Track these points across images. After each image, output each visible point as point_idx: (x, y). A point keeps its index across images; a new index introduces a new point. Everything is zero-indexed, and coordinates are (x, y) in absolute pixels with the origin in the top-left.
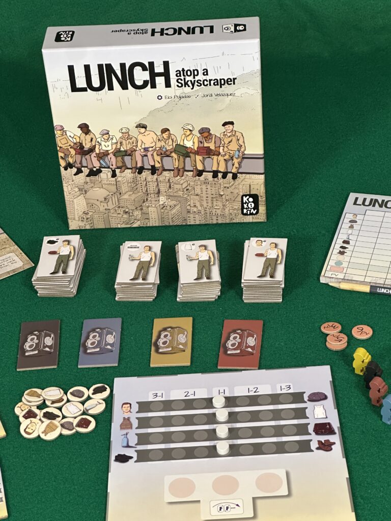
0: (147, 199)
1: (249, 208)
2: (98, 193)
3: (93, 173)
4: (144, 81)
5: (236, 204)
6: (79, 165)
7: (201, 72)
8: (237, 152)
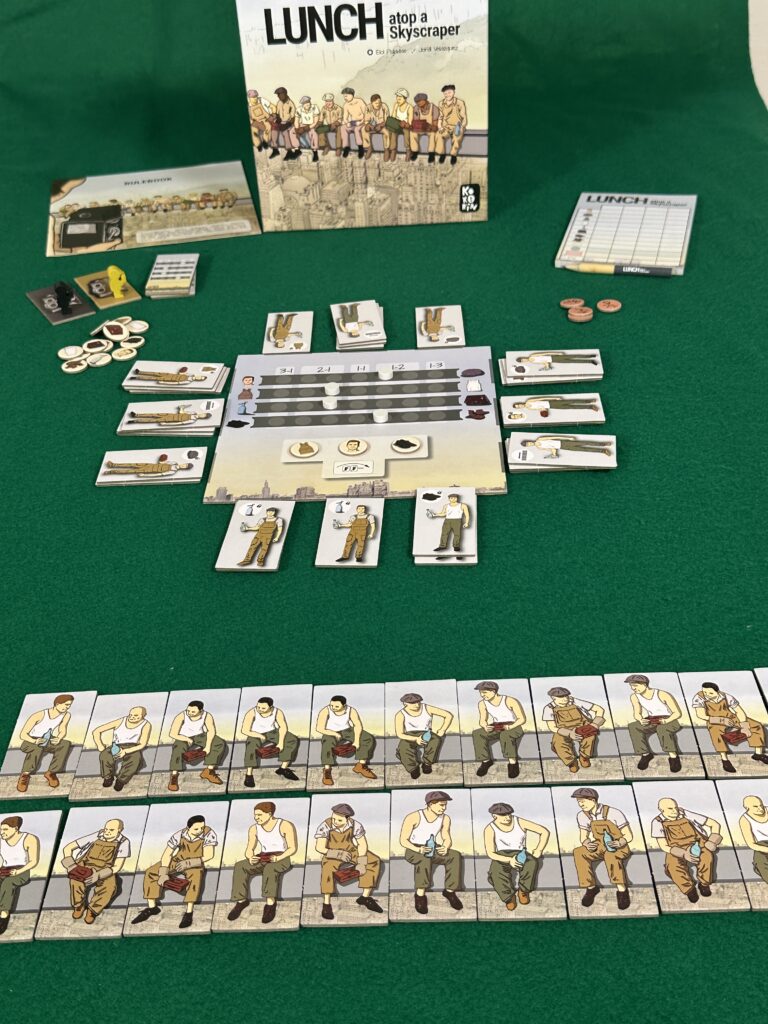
0: (353, 191)
1: (468, 203)
2: (297, 182)
3: (293, 155)
4: (353, 30)
5: (454, 198)
6: (275, 145)
7: (419, 18)
8: (458, 126)
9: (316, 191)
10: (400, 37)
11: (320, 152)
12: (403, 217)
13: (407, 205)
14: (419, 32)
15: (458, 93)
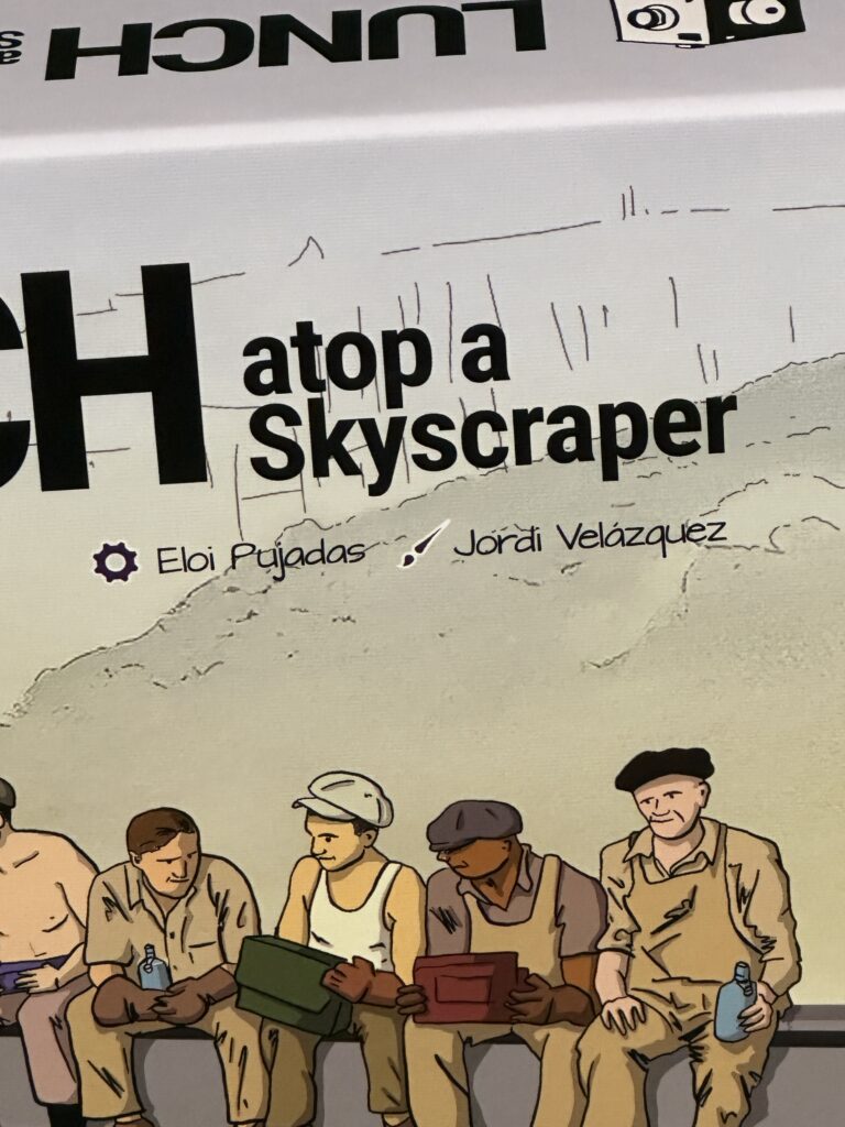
7: (448, 354)
8: (735, 989)
10: (321, 471)
14: (454, 437)
15: (728, 797)
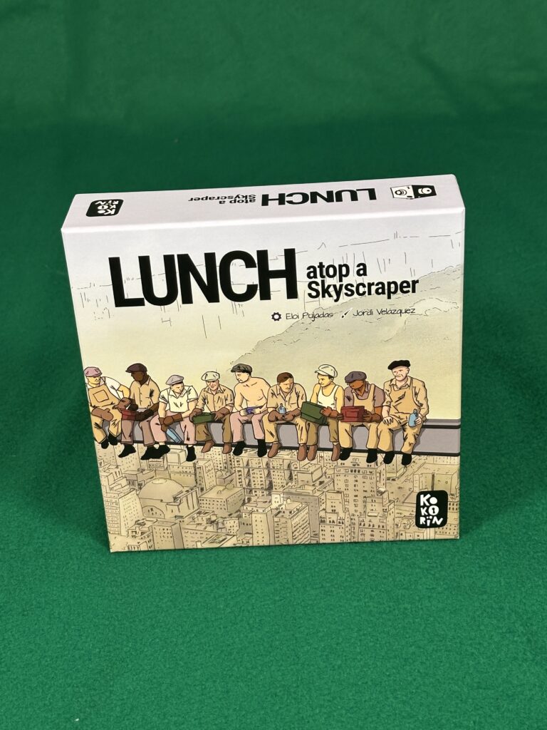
0: (249, 500)
1: (429, 515)
2: (162, 488)
3: (155, 453)
4: (249, 286)
5: (407, 509)
6: (129, 440)
7: (353, 269)
8: (414, 415)
9: (192, 499)
10: (324, 296)
11: (198, 449)
12: (328, 533)
13: (334, 517)
14: (354, 289)
15: (413, 371)
